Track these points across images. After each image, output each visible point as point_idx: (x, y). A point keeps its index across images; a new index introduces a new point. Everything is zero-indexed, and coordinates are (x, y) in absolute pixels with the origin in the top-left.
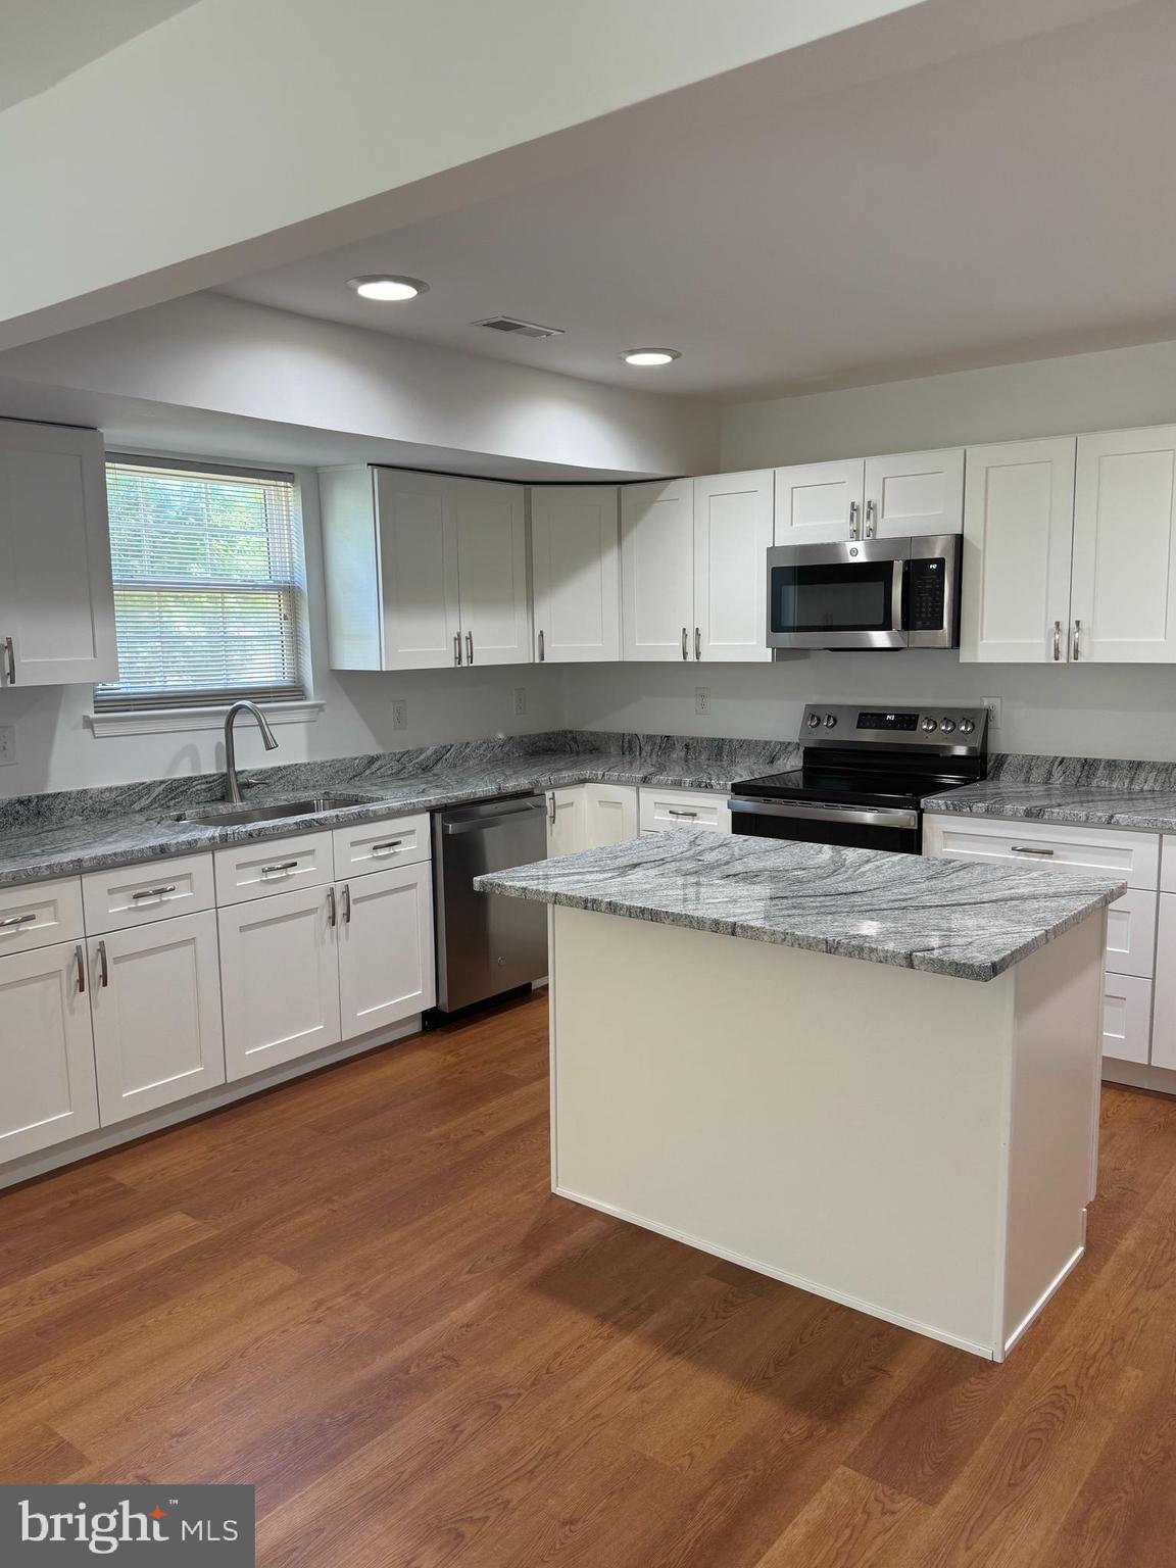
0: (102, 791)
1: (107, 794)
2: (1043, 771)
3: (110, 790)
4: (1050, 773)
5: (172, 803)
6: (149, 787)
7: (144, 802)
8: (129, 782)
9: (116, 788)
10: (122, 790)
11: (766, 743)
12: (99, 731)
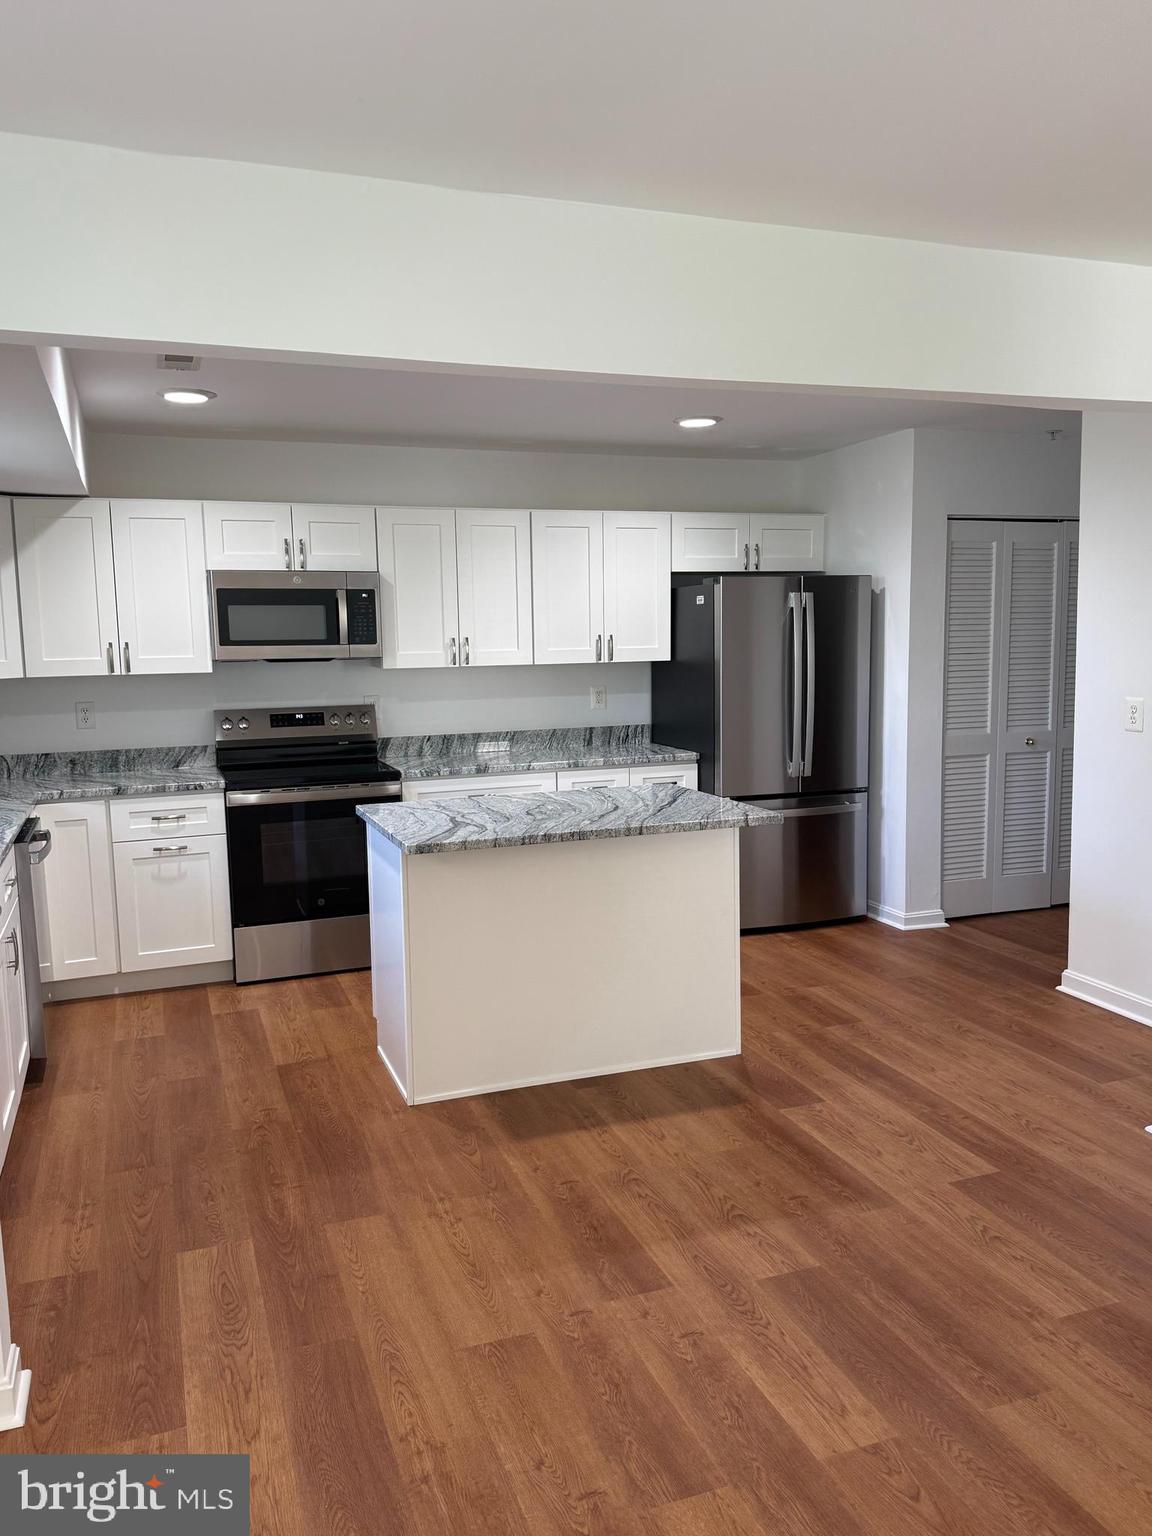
2: (416, 747)
4: (421, 748)
11: (169, 749)
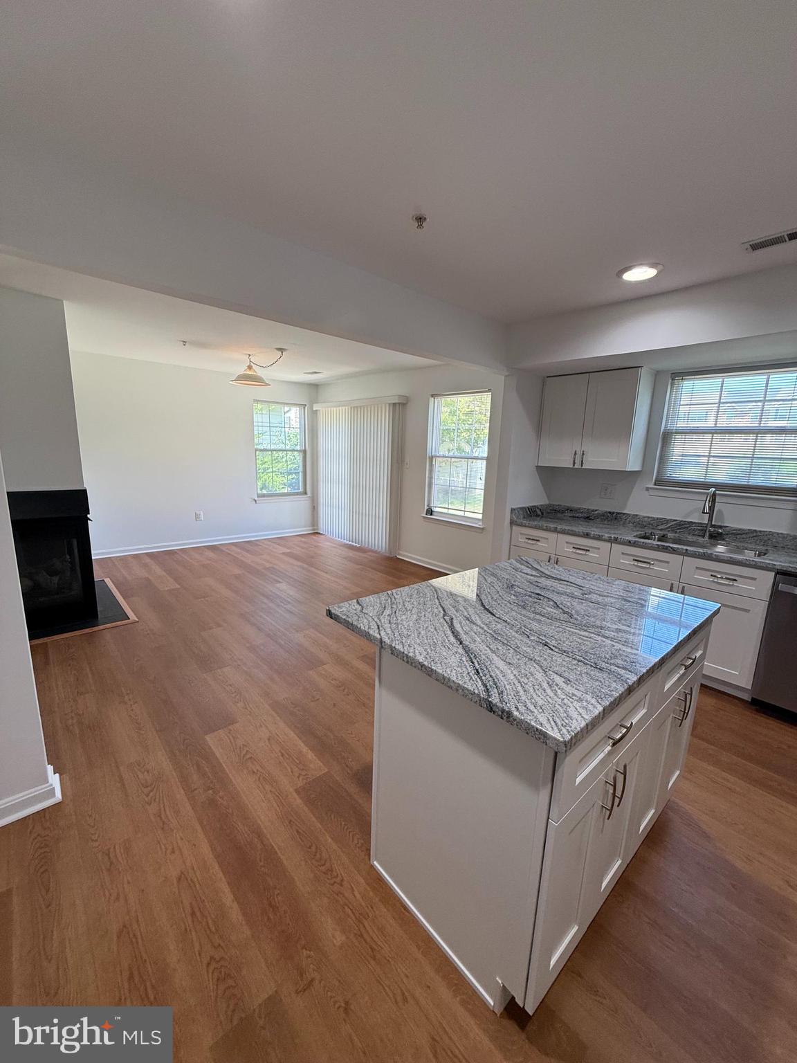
0: (644, 517)
1: (646, 519)
3: (649, 517)
5: (678, 531)
6: (668, 521)
7: (663, 527)
8: (659, 517)
9: (652, 518)
10: (654, 519)
12: (651, 492)
